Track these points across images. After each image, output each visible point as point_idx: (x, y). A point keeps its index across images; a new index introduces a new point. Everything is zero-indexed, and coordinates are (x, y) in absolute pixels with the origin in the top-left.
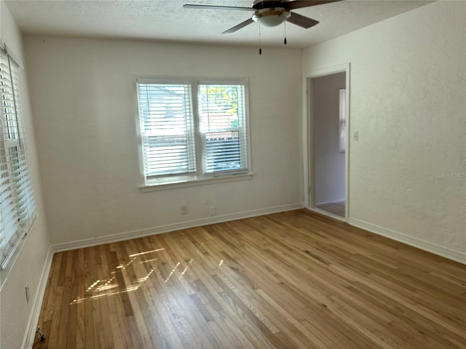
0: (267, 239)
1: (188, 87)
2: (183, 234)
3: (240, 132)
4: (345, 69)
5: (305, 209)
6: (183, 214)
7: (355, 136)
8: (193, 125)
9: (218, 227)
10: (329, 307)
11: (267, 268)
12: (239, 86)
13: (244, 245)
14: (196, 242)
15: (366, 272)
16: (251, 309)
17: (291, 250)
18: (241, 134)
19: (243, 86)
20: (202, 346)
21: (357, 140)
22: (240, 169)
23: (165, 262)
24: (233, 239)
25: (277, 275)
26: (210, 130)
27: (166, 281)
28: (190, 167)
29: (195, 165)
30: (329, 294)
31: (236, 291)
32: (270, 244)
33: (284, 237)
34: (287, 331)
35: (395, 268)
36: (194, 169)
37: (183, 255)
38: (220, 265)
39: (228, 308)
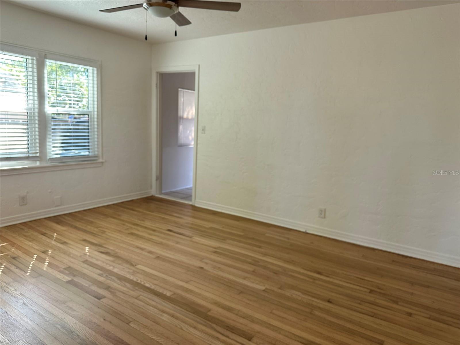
0: (127, 224)
1: (32, 60)
2: (23, 227)
3: (89, 115)
4: (195, 70)
5: (152, 196)
6: (21, 205)
7: (203, 130)
8: (36, 102)
9: (66, 218)
10: (206, 267)
11: (138, 247)
12: (90, 68)
13: (105, 232)
14: (45, 233)
15: (223, 240)
16: (139, 281)
17: (154, 231)
18: (91, 118)
19: (95, 69)
20: (104, 320)
21: (204, 133)
22: (89, 155)
23: (16, 256)
24: (89, 227)
25: (150, 252)
26: (58, 110)
27: (28, 274)
28: (31, 151)
29: (38, 148)
30: (202, 259)
31: (116, 270)
32: (131, 228)
33: (143, 221)
34: (179, 292)
35: (242, 234)
36: (37, 153)
37: (37, 248)
38: (87, 251)
39: (115, 284)
